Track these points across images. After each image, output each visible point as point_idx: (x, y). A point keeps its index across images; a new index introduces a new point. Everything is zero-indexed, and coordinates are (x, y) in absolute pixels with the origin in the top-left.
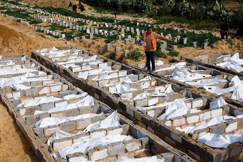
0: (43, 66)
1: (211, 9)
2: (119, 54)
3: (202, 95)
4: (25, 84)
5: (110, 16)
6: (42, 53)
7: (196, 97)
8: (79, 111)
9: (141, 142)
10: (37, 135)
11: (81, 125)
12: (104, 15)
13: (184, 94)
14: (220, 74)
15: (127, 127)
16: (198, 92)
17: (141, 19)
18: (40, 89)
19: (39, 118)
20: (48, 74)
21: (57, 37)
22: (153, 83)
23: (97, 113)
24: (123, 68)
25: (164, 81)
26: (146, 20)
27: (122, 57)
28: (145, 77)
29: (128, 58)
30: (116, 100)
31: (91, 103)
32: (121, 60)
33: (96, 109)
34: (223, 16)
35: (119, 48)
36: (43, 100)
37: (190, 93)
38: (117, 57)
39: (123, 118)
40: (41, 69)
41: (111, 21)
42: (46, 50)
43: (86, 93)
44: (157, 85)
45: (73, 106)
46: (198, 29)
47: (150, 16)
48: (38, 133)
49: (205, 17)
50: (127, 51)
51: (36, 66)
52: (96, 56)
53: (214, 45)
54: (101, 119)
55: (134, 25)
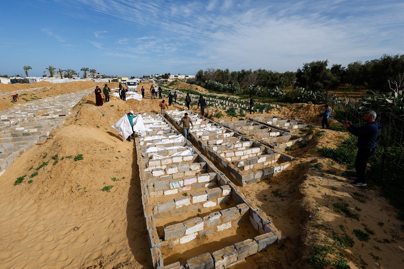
0: (166, 119)
1: (274, 91)
2: (210, 114)
3: (250, 139)
4: (151, 128)
5: (215, 94)
6: (169, 113)
7: (247, 140)
8: (173, 144)
9: (201, 165)
10: (143, 157)
11: (171, 152)
12: (212, 94)
13: (240, 138)
14: (267, 128)
15: (196, 155)
16: (248, 137)
17: (232, 96)
18: (158, 131)
19: (148, 147)
20: (167, 123)
21: (181, 105)
22: (224, 131)
23: (184, 146)
24: (210, 122)
25: (231, 130)
26: (235, 97)
27: (211, 116)
28: (221, 127)
29: (214, 117)
30: (198, 140)
31: (182, 141)
32: (210, 117)
33: (183, 144)
34: (280, 95)
35: (210, 111)
36: (156, 137)
37: (243, 138)
38: (208, 116)
39: (196, 150)
40: (164, 121)
41: (215, 97)
42: (172, 111)
43: (181, 134)
44: (226, 132)
45: (172, 141)
46: (264, 102)
47: (237, 95)
48: (144, 155)
49: (269, 96)
50: (214, 113)
51: (163, 119)
52: (197, 115)
53: (269, 111)
54: (183, 150)
55: (227, 99)
